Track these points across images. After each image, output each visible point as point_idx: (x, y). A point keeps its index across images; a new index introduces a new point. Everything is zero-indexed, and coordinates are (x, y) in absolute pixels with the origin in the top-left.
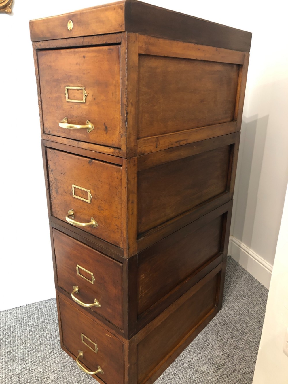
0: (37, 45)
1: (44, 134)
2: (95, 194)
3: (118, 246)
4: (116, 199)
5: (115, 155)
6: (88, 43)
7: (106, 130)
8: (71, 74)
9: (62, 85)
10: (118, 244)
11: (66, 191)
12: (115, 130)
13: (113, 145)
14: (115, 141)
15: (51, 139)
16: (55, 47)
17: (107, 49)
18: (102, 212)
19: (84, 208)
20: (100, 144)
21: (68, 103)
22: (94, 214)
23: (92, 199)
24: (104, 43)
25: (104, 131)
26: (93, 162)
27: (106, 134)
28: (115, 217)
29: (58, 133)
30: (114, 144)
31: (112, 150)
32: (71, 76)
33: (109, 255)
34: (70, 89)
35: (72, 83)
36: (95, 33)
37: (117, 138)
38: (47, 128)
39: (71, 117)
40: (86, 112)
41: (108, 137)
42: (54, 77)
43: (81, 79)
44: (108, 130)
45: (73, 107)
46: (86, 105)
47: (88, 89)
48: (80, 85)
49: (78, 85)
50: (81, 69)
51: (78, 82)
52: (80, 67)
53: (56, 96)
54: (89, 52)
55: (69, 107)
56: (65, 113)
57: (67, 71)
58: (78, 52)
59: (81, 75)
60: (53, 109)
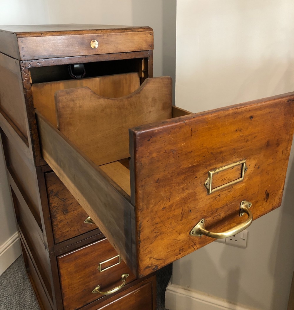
7: (268, 197)
8: (223, 149)
12: (278, 190)
13: (272, 209)
14: (276, 203)
17: (286, 100)
21: (210, 196)
27: (267, 201)
30: (274, 207)
32: (221, 152)
35: (222, 162)
37: (279, 198)
38: (150, 265)
39: (212, 213)
40: (242, 191)
41: (268, 204)
42: (180, 168)
43: (240, 150)
44: (270, 195)
45: (218, 197)
46: (243, 182)
47: (250, 159)
48: (238, 159)
49: (234, 160)
50: (243, 136)
51: (235, 155)
52: (242, 134)
53: (183, 197)
54: (260, 109)
55: (212, 200)
56: (201, 214)
57: (214, 147)
58: (241, 113)
59: (243, 144)
60: (173, 222)
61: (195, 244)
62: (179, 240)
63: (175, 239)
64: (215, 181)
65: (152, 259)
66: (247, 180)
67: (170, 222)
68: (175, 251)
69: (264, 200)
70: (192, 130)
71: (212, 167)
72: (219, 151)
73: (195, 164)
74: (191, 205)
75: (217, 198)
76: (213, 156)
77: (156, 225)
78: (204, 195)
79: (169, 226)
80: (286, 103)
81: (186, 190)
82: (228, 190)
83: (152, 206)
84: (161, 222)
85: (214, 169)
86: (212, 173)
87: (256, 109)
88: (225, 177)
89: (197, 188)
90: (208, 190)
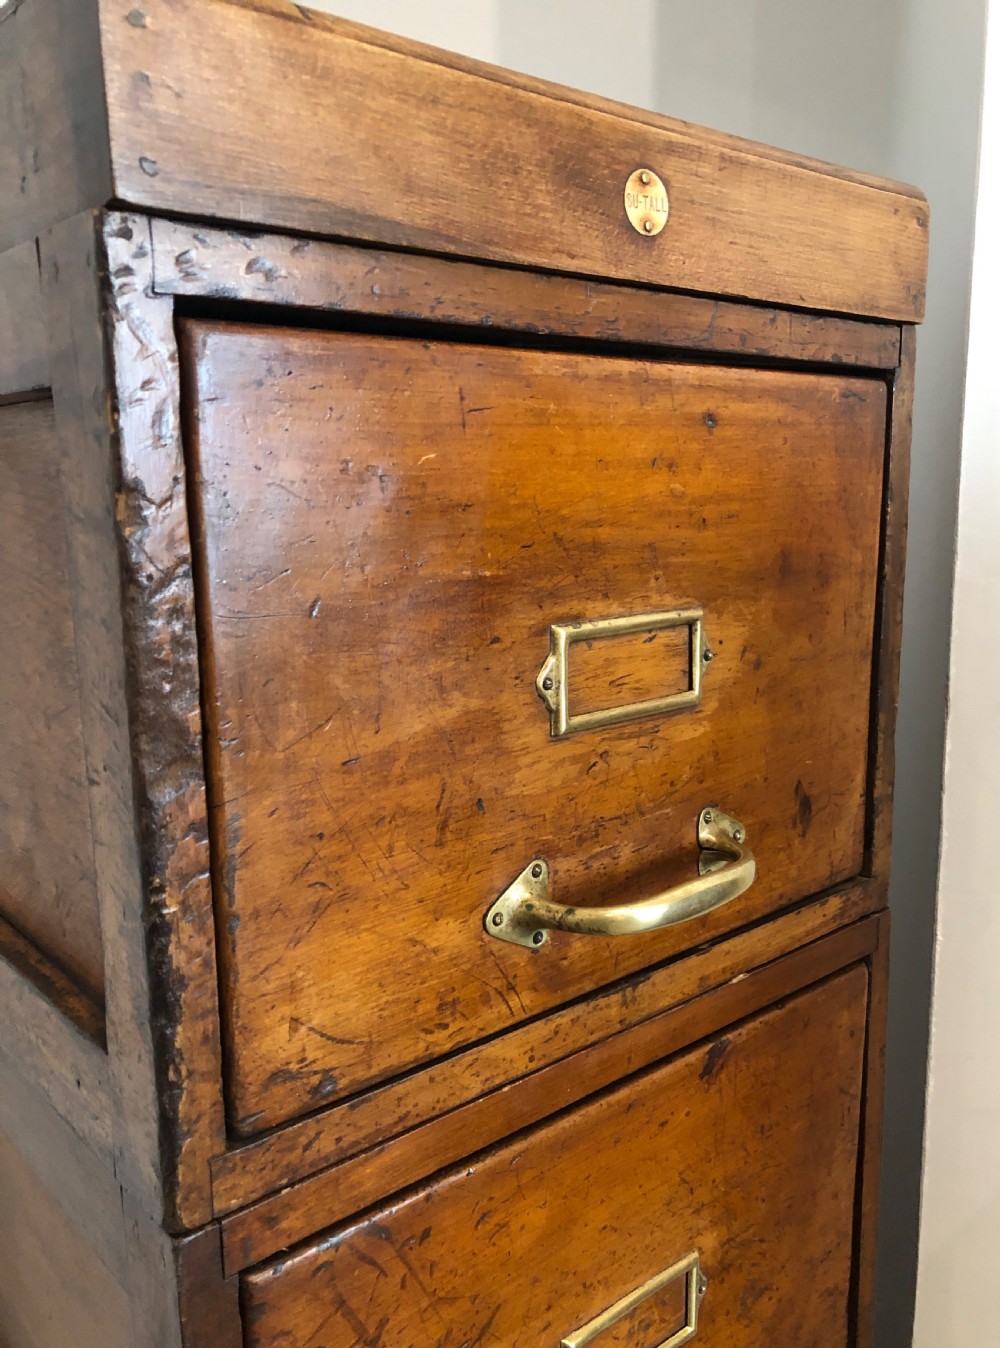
1: (235, 1155)
2: (725, 1245)
4: (839, 1150)
5: (846, 921)
6: (743, 339)
7: (805, 812)
8: (604, 533)
9: (524, 617)
12: (843, 794)
14: (841, 854)
15: (346, 1142)
17: (837, 390)
21: (563, 746)
24: (828, 357)
26: (730, 1045)
27: (803, 835)
28: (823, 1260)
29: (449, 1027)
30: (832, 869)
31: (833, 904)
32: (597, 547)
34: (590, 639)
35: (606, 596)
37: (852, 831)
38: (294, 1067)
39: (581, 840)
40: (699, 760)
41: (810, 848)
43: (674, 560)
44: (814, 808)
45: (601, 765)
46: (700, 715)
47: (720, 613)
48: (668, 599)
49: (655, 599)
50: (683, 494)
51: (657, 579)
52: (677, 487)
53: (443, 723)
54: (742, 393)
55: (573, 770)
56: (529, 833)
57: (565, 512)
58: (667, 386)
59: (685, 533)
60: (400, 844)
61: (512, 988)
62: (435, 951)
63: (414, 942)
64: (582, 678)
65: (303, 1030)
66: (716, 711)
67: (384, 842)
68: (421, 1009)
69: (794, 825)
70: (462, 399)
71: (560, 610)
72: (588, 534)
73: (488, 574)
74: (485, 778)
75: (594, 765)
76: (564, 554)
77: (317, 844)
78: (535, 735)
79: (384, 863)
80: (838, 401)
81: (456, 694)
82: (638, 737)
83: (291, 734)
84: (341, 830)
85: (576, 619)
86: (563, 633)
87: (727, 390)
88: (620, 671)
89: (505, 697)
90: (553, 714)
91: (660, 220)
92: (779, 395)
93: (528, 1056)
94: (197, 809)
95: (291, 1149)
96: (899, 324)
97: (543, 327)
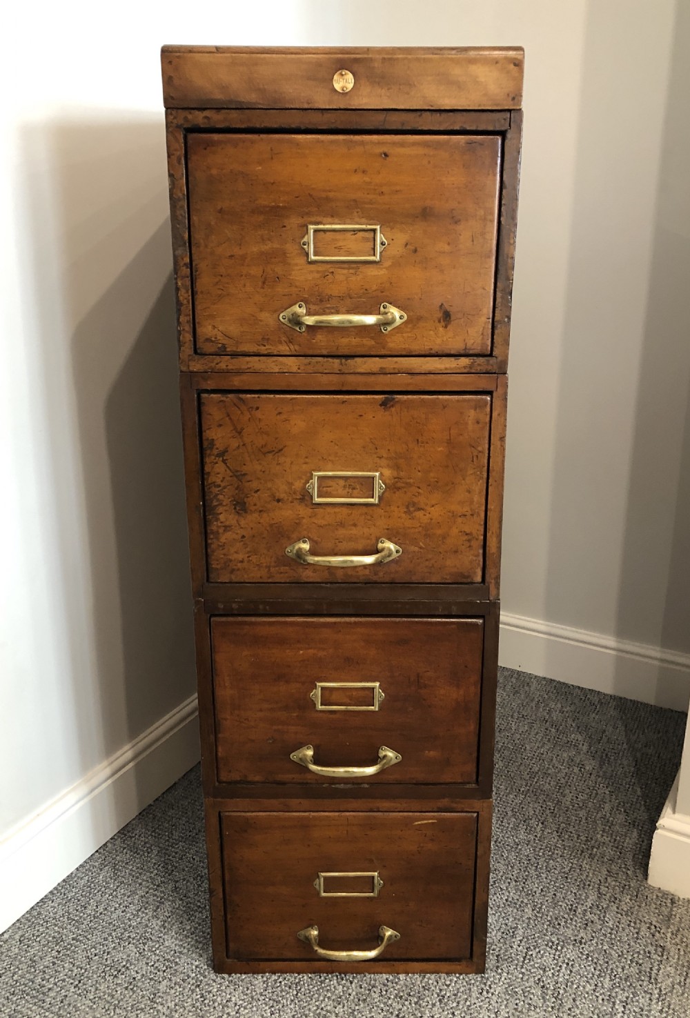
0: (190, 117)
1: (197, 357)
2: (395, 478)
3: (469, 580)
4: (470, 472)
5: (473, 371)
6: (403, 124)
7: (446, 318)
8: (331, 195)
9: (294, 221)
10: (468, 577)
11: (282, 496)
12: (474, 315)
13: (466, 349)
14: (472, 341)
15: (229, 367)
16: (275, 126)
17: (463, 141)
18: (419, 514)
19: (351, 523)
20: (423, 353)
21: (312, 266)
22: (390, 527)
23: (383, 493)
24: (457, 127)
25: (439, 321)
26: (396, 400)
27: (446, 327)
28: (460, 516)
29: (265, 346)
30: (468, 347)
31: (464, 361)
32: (328, 199)
33: (440, 612)
34: (324, 231)
35: (332, 216)
36: (432, 106)
37: (481, 333)
38: (213, 339)
39: (321, 301)
40: (381, 284)
41: (451, 334)
42: (256, 202)
43: (366, 206)
44: (452, 319)
45: (330, 276)
46: (380, 266)
47: (392, 229)
48: (364, 220)
49: (357, 219)
50: (371, 183)
51: (358, 212)
52: (367, 179)
53: (263, 250)
54: (402, 145)
55: (317, 276)
56: (298, 293)
57: (313, 186)
58: (362, 143)
59: (371, 196)
60: (248, 284)
61: (291, 342)
62: (261, 321)
63: (253, 315)
64: (321, 244)
65: (216, 330)
66: (390, 266)
67: (242, 283)
68: (256, 337)
71: (313, 219)
72: (324, 195)
73: (281, 205)
74: (279, 270)
75: (327, 275)
76: (313, 200)
77: (220, 278)
78: (299, 259)
79: (242, 288)
80: (464, 145)
81: (268, 242)
82: (349, 269)
83: (213, 245)
84: (229, 276)
85: (318, 223)
86: (312, 227)
87: (394, 144)
88: (340, 244)
89: (288, 245)
90: (307, 255)
91: (350, 86)
92: (426, 145)
93: (298, 367)
94: (187, 260)
95: (212, 362)
96: (510, 111)
97: (303, 127)
